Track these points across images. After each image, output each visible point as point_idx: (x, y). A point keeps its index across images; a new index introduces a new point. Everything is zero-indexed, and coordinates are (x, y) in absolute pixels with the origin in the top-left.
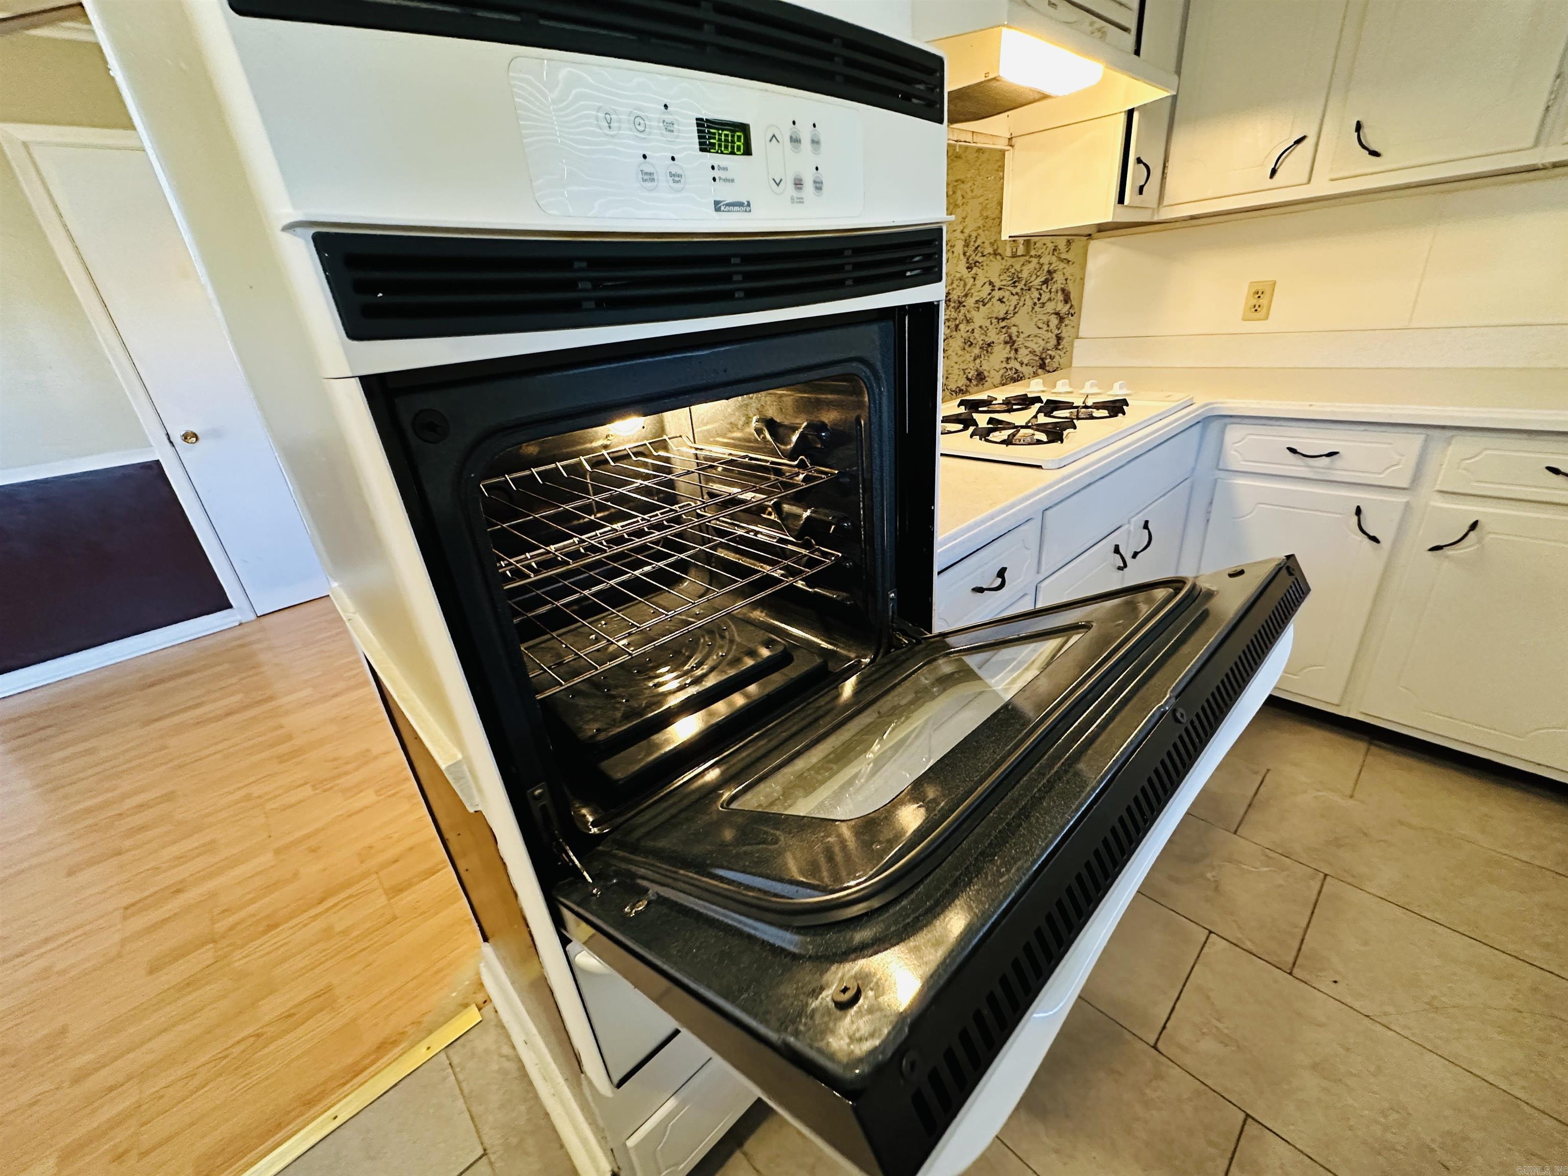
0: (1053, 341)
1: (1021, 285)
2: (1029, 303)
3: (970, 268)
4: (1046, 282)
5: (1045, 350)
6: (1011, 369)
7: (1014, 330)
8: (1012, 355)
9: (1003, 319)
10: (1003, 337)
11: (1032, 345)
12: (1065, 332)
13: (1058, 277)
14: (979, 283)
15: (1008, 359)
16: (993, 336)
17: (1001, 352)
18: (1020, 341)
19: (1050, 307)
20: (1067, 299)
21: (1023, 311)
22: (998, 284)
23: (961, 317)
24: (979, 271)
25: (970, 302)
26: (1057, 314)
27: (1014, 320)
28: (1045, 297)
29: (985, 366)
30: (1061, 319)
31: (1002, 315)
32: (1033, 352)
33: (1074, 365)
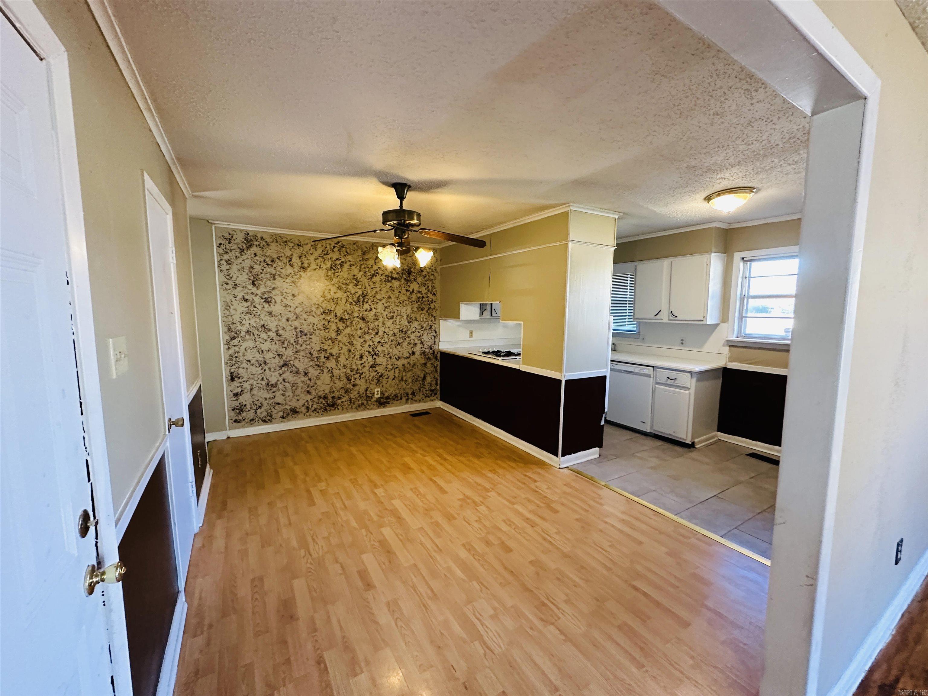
0: (433, 343)
1: (424, 329)
2: (426, 333)
3: (409, 323)
4: (430, 328)
5: (431, 345)
7: (423, 340)
8: (423, 346)
9: (420, 337)
10: (420, 342)
11: (428, 344)
12: (437, 341)
13: (433, 327)
14: (412, 327)
15: (421, 348)
16: (416, 341)
17: (419, 346)
18: (424, 343)
19: (432, 334)
20: (436, 332)
21: (425, 335)
22: (417, 328)
23: (406, 336)
24: (412, 324)
25: (409, 332)
26: (434, 336)
27: (423, 337)
28: (430, 332)
30: (435, 337)
31: (419, 336)
32: (428, 345)
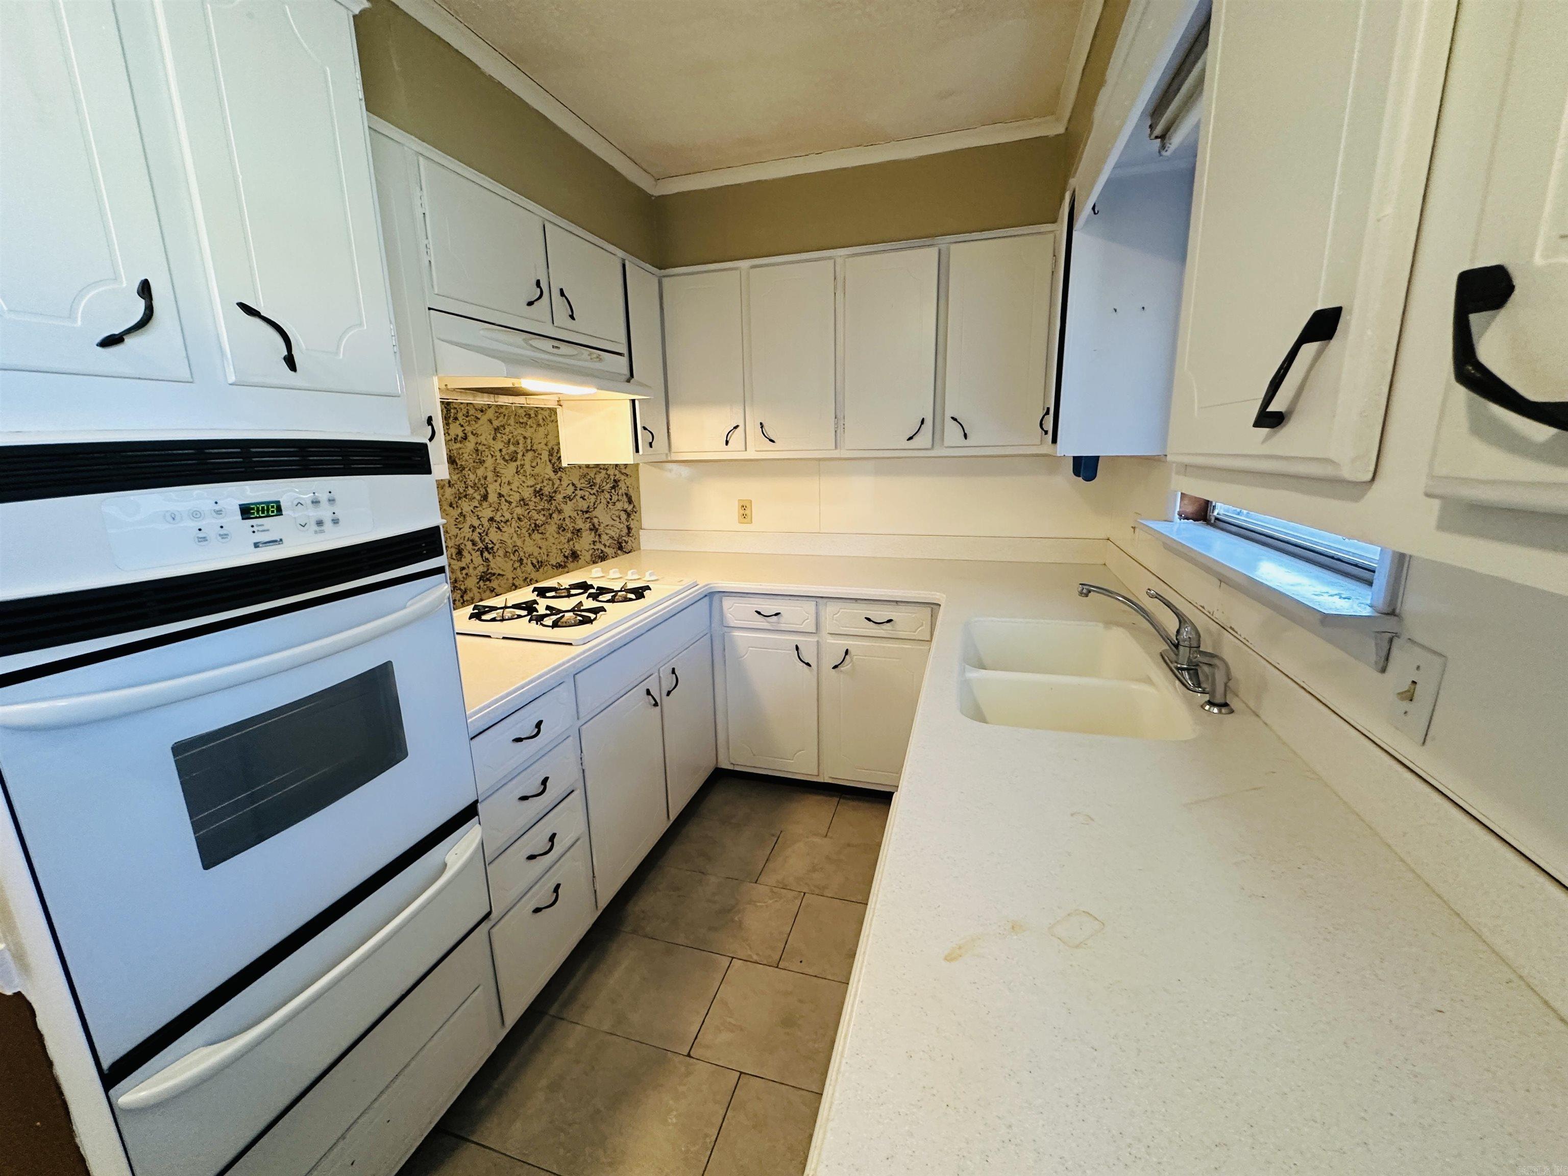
0: (625, 531)
3: (555, 472)
4: (613, 487)
6: (598, 549)
9: (587, 512)
10: (588, 525)
11: (611, 532)
12: (633, 524)
15: (594, 542)
18: (601, 529)
19: (619, 505)
20: (630, 501)
21: (601, 507)
22: (579, 486)
23: (553, 508)
25: (559, 497)
26: (625, 511)
27: (595, 513)
28: (615, 498)
29: (577, 547)
30: (629, 515)
31: (585, 509)
32: (612, 538)
33: (642, 548)
